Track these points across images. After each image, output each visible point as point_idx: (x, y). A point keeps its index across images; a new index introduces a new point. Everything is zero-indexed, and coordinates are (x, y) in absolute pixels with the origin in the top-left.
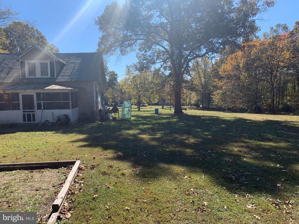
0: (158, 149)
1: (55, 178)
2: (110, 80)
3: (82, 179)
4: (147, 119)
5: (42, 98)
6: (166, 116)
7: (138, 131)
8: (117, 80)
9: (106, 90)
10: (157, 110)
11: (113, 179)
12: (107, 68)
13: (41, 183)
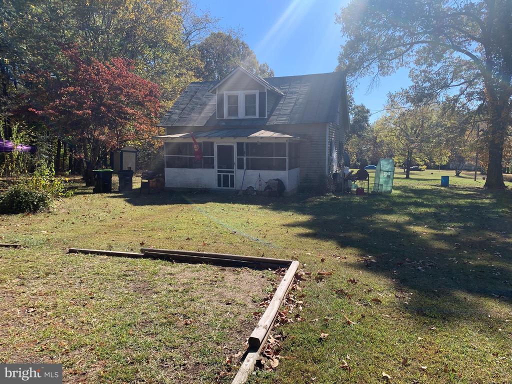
0: (450, 259)
1: (256, 286)
2: (356, 121)
3: (301, 297)
4: (424, 195)
5: (245, 150)
6: (465, 193)
7: (407, 218)
8: (367, 121)
9: (347, 140)
10: (445, 180)
11: (358, 308)
12: (352, 99)
13: (235, 292)
